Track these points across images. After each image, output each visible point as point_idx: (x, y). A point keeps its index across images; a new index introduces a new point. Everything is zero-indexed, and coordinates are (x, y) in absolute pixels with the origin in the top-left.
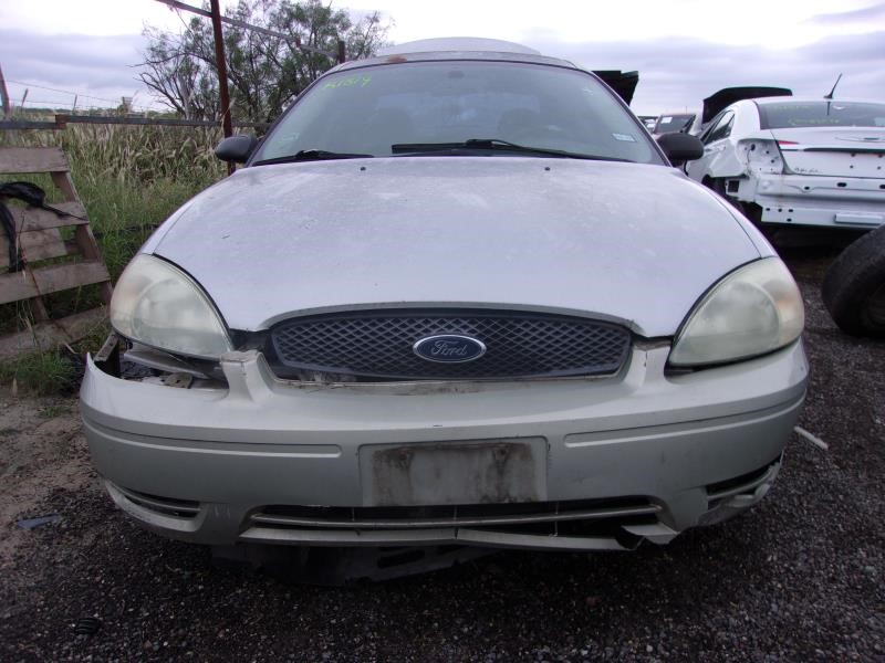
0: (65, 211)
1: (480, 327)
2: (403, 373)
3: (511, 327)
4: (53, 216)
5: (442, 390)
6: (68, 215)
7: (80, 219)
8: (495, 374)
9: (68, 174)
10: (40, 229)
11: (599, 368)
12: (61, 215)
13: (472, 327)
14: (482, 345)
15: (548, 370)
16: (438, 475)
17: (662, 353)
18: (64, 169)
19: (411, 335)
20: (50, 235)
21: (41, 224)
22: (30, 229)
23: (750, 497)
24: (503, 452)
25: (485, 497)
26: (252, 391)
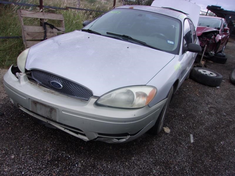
0: (60, 29)
1: (63, 82)
2: (49, 87)
3: (69, 84)
4: (57, 30)
5: (52, 93)
6: (60, 30)
7: (63, 32)
8: (64, 93)
9: (63, 21)
10: (53, 33)
11: (84, 99)
12: (58, 30)
13: (62, 81)
14: (62, 86)
15: (74, 96)
16: (41, 109)
17: (95, 100)
18: (63, 20)
19: (51, 80)
20: (55, 34)
21: (53, 32)
22: (50, 32)
23: (117, 140)
24: (51, 109)
25: (48, 117)
26: (21, 82)
